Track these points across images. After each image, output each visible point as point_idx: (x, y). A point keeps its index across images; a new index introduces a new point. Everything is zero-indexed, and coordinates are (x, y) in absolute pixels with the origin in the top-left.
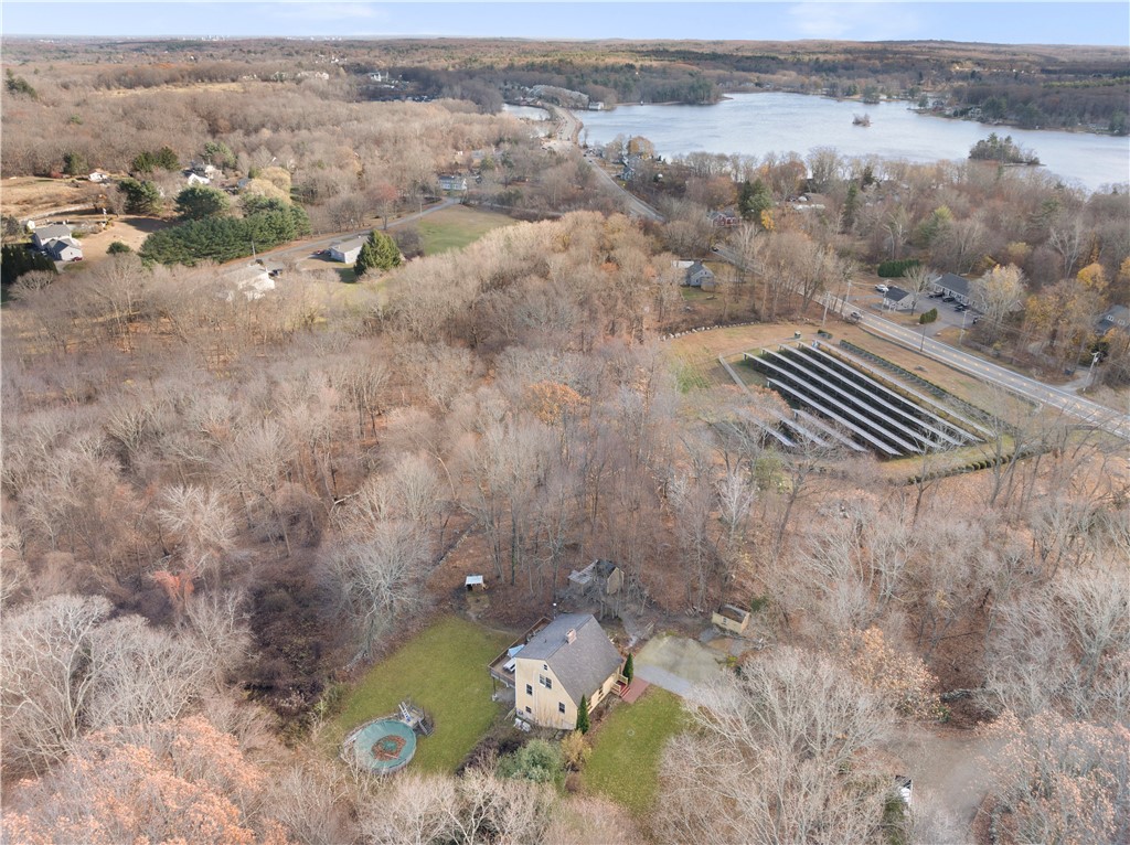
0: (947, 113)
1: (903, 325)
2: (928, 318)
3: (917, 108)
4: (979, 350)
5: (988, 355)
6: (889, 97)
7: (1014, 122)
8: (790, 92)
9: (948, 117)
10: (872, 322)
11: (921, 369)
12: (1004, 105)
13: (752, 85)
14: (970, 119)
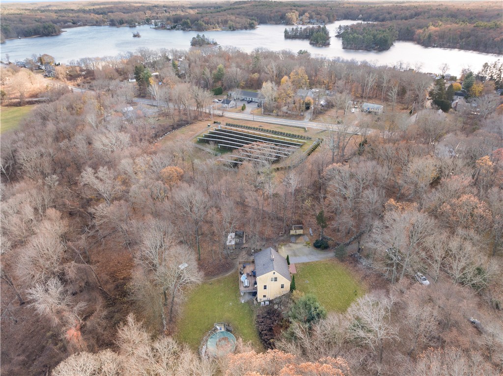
0: (168, 28)
1: (237, 112)
2: (243, 108)
3: (154, 27)
4: (270, 115)
5: (273, 116)
6: (139, 23)
7: (196, 29)
8: (92, 25)
9: (169, 29)
10: (227, 114)
11: (261, 126)
12: (189, 22)
13: (71, 24)
14: (178, 29)
